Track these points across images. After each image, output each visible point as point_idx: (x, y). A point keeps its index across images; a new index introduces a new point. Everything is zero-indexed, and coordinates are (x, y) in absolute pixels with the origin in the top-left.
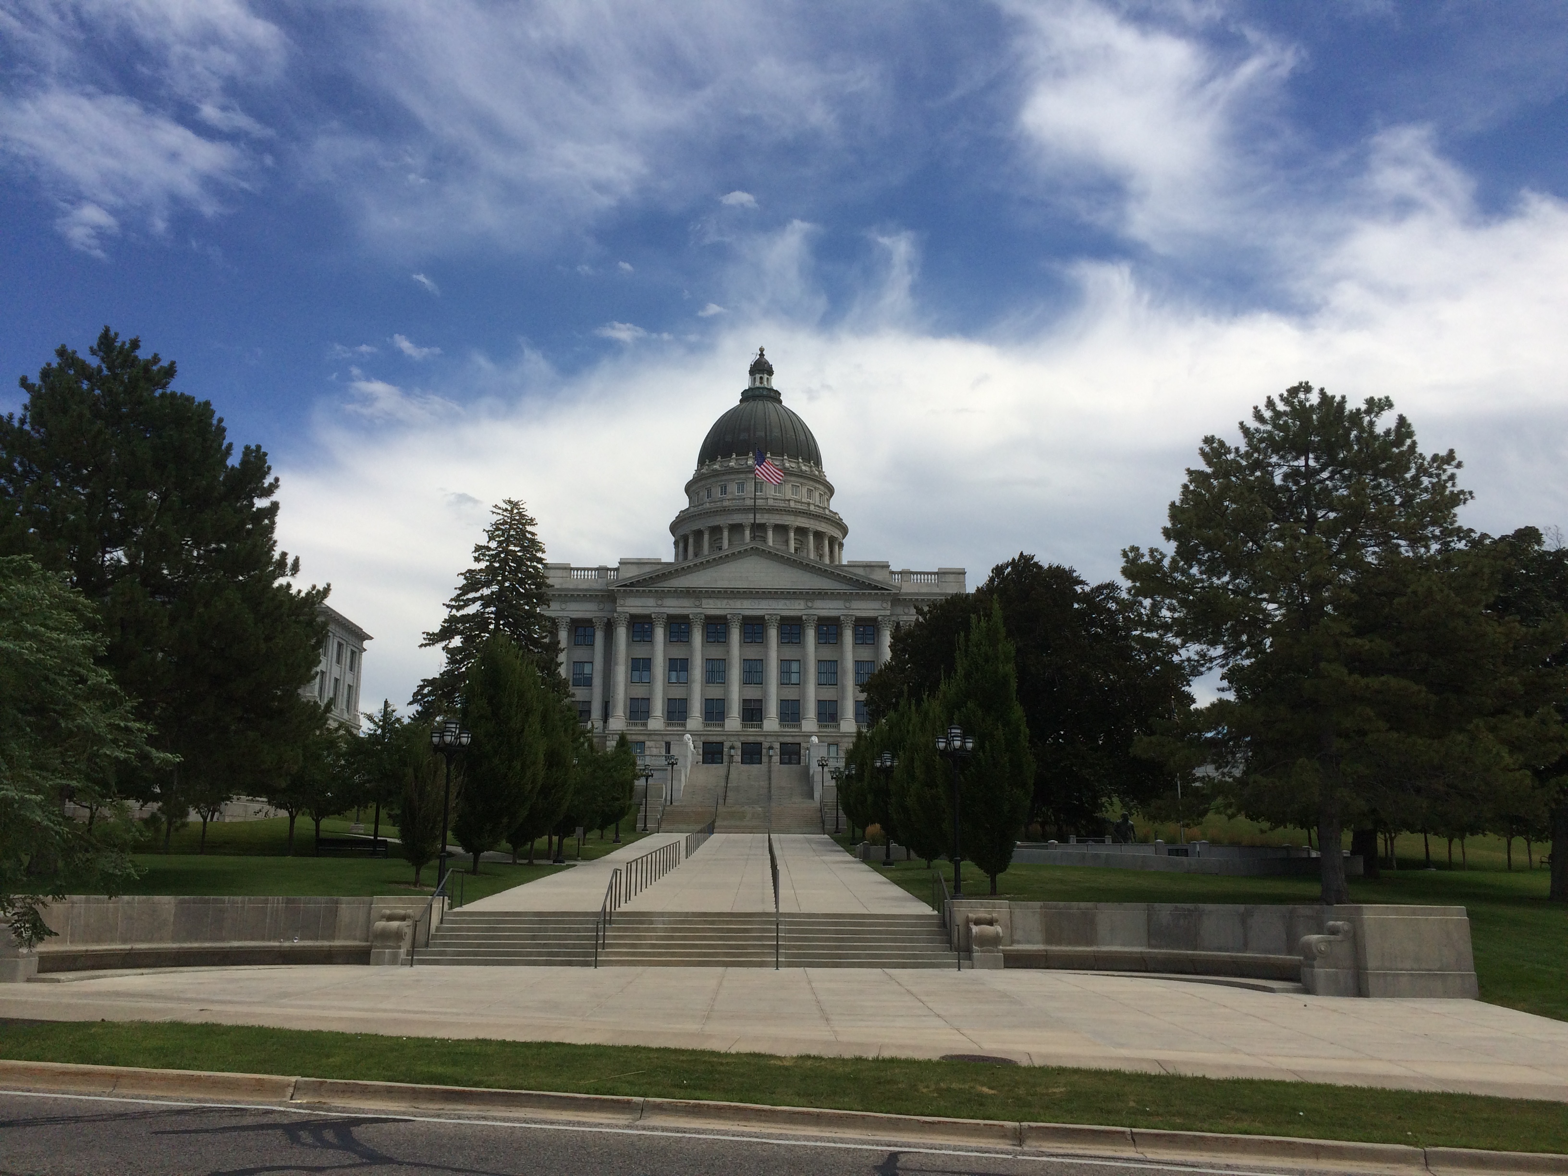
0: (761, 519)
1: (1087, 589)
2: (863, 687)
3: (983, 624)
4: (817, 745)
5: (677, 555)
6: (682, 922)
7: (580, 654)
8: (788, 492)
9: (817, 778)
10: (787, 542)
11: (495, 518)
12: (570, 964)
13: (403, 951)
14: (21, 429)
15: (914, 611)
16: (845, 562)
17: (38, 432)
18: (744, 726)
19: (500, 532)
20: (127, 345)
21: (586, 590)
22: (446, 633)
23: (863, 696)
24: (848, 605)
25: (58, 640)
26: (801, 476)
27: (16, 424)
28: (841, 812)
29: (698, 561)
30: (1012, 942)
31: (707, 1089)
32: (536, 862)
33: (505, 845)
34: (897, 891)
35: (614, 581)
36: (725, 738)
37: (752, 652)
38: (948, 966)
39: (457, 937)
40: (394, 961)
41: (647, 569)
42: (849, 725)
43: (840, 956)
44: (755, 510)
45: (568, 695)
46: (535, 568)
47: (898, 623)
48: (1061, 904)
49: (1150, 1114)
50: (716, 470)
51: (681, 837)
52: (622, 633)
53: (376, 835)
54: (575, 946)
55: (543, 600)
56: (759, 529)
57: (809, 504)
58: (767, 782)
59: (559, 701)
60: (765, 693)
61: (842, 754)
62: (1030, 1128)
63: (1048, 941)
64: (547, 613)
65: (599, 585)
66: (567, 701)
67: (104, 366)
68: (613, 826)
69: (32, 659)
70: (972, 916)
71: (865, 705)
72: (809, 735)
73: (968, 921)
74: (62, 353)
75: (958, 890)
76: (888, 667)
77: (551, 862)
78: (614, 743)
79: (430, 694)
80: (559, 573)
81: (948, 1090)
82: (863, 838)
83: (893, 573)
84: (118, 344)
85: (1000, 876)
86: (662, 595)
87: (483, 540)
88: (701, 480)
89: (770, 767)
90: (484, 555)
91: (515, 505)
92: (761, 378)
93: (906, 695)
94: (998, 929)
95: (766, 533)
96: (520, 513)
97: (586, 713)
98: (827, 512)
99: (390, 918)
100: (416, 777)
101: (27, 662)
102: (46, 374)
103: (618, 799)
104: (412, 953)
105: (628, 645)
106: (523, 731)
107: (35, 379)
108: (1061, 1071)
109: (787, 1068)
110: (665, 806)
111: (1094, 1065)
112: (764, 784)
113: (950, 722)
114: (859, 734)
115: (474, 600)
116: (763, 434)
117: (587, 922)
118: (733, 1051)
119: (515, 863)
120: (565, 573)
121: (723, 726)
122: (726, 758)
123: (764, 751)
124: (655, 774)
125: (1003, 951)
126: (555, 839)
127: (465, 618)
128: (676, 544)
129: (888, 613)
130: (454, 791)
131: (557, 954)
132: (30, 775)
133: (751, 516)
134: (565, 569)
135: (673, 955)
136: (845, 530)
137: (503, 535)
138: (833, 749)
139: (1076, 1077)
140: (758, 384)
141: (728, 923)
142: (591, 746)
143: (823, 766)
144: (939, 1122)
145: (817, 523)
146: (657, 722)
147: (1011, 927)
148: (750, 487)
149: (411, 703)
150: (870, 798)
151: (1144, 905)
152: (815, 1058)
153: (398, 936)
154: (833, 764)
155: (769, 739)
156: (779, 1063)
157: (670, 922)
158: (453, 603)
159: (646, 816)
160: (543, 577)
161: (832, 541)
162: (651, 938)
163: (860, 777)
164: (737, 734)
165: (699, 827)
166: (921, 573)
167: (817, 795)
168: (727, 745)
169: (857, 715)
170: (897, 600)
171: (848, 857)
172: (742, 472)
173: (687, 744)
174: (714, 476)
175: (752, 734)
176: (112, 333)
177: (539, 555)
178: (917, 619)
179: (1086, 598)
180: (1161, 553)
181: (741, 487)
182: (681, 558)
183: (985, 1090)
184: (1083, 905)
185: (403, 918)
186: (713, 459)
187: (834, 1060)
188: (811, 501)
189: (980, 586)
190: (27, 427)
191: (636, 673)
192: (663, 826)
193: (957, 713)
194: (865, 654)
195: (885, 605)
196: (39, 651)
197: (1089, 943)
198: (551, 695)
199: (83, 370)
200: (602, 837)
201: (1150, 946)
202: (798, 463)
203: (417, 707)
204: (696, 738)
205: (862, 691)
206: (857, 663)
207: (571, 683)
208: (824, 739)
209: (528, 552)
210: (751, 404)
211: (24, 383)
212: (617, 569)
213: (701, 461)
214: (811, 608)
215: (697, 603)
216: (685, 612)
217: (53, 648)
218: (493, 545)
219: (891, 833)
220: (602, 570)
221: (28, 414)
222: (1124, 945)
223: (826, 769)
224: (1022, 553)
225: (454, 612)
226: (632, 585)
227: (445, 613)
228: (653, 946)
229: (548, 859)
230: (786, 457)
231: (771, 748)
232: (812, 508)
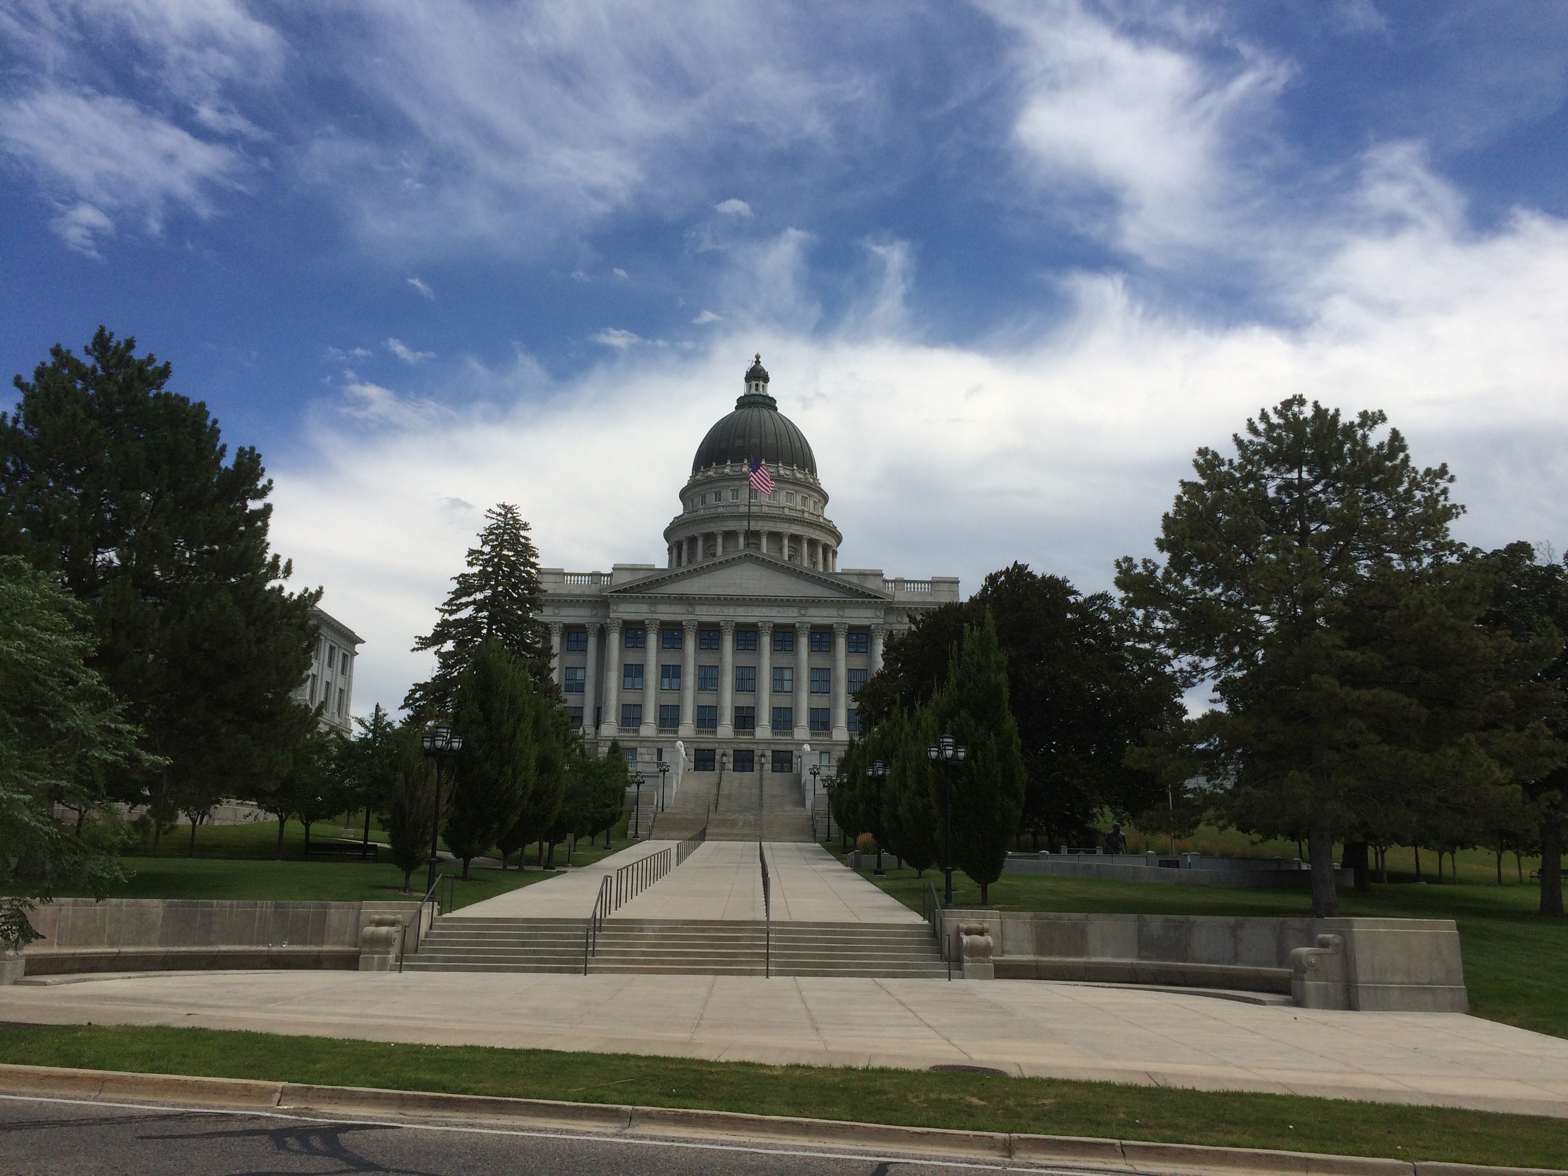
0: (755, 526)
1: (1080, 599)
2: (856, 696)
3: (976, 633)
4: (808, 753)
5: (670, 561)
6: (674, 930)
7: (573, 659)
8: (782, 499)
9: (809, 787)
10: (781, 549)
11: (489, 523)
12: (559, 971)
13: (392, 957)
14: (14, 428)
15: (907, 620)
16: (838, 570)
17: (32, 431)
18: (736, 733)
19: (493, 537)
20: (122, 346)
21: (580, 596)
22: (438, 637)
23: (855, 705)
24: (841, 613)
25: (50, 641)
26: (797, 484)
27: (10, 423)
28: (832, 820)
29: (692, 567)
30: (1003, 953)
31: (695, 1098)
32: (526, 868)
33: (495, 850)
34: (888, 900)
35: (608, 587)
36: (717, 745)
37: (746, 660)
38: (939, 976)
39: (446, 943)
40: (383, 966)
41: (641, 575)
42: (841, 733)
43: (830, 965)
44: (749, 516)
45: (560, 701)
46: (528, 573)
47: (891, 632)
48: (1052, 914)
49: (1140, 1126)
50: (711, 477)
51: (672, 845)
52: (614, 639)
53: (366, 840)
54: (564, 953)
55: (536, 605)
56: (753, 536)
57: (803, 511)
58: (758, 790)
59: (552, 705)
60: (758, 700)
61: (834, 763)
62: (1020, 1139)
63: (1039, 952)
64: (539, 618)
65: (593, 590)
66: (559, 707)
67: (98, 366)
68: (604, 833)
69: (22, 659)
70: (963, 926)
71: (857, 714)
72: (801, 743)
73: (958, 931)
74: (56, 352)
75: (949, 901)
76: (880, 676)
77: (541, 868)
78: (606, 750)
79: (422, 698)
80: (552, 578)
81: (938, 1100)
82: (855, 847)
83: (886, 581)
84: (113, 344)
85: (990, 886)
86: (654, 601)
87: (477, 545)
88: (695, 486)
89: (761, 775)
90: (477, 559)
91: (508, 509)
92: (757, 385)
93: (898, 703)
94: (989, 939)
95: (760, 540)
96: (514, 518)
97: (578, 719)
98: (821, 520)
99: (380, 923)
100: (407, 782)
101: (17, 663)
102: (40, 373)
103: (609, 806)
104: (400, 958)
105: (621, 651)
106: (514, 736)
107: (29, 378)
108: (1051, 1082)
109: (776, 1078)
110: (656, 813)
111: (1084, 1077)
112: (755, 791)
113: (943, 731)
114: (851, 741)
115: (467, 605)
116: (758, 441)
117: (577, 929)
118: (723, 1059)
119: (505, 868)
120: (558, 579)
121: (715, 733)
122: (717, 765)
123: (756, 758)
124: (646, 779)
125: (994, 961)
126: (546, 845)
127: (458, 623)
128: (670, 550)
129: (881, 621)
130: (445, 796)
131: (546, 961)
132: (18, 775)
133: (746, 523)
134: (559, 574)
135: (663, 962)
136: (839, 539)
137: (496, 540)
138: (825, 757)
139: (1066, 1089)
140: (753, 391)
141: (718, 930)
142: (582, 751)
143: (815, 774)
144: (929, 1133)
145: (811, 530)
146: (649, 729)
147: (1002, 936)
148: (744, 494)
149: (402, 708)
150: (862, 807)
151: (1134, 916)
152: (804, 1067)
153: (387, 941)
154: (824, 772)
155: (761, 747)
156: (767, 1072)
157: (661, 930)
158: (446, 607)
159: (637, 823)
160: (536, 582)
161: (826, 548)
162: (641, 945)
163: (851, 785)
164: (728, 742)
165: (690, 835)
166: (914, 582)
167: (809, 804)
168: (719, 752)
169: (849, 723)
170: (890, 608)
171: (839, 866)
172: (736, 479)
173: (678, 751)
174: (711, 482)
175: (744, 741)
176: (107, 333)
177: (533, 560)
178: (910, 629)
179: (1078, 608)
180: (1154, 564)
181: (736, 493)
182: (674, 564)
183: (975, 1101)
184: (1074, 915)
185: (392, 923)
186: (708, 466)
187: (823, 1070)
188: (805, 509)
189: (973, 595)
190: (20, 426)
191: (629, 680)
192: (654, 832)
193: (949, 721)
194: (858, 662)
195: (878, 613)
196: (28, 651)
197: (1081, 956)
198: (543, 701)
199: (78, 370)
200: (593, 844)
201: (1140, 957)
202: (793, 470)
203: (408, 712)
204: (688, 745)
205: (855, 700)
206: (849, 671)
207: (563, 688)
208: (818, 747)
209: (521, 557)
210: (746, 411)
211: (18, 382)
212: (610, 575)
213: (696, 467)
214: (804, 616)
215: (690, 610)
216: (679, 618)
217: (44, 649)
218: (487, 549)
219: (882, 841)
220: (596, 576)
221: (22, 413)
222: (1114, 956)
223: (818, 777)
224: (1016, 562)
225: (447, 616)
226: (625, 591)
227: (438, 618)
228: (643, 954)
229: (539, 865)
230: (780, 465)
231: (763, 756)
232: (806, 515)
